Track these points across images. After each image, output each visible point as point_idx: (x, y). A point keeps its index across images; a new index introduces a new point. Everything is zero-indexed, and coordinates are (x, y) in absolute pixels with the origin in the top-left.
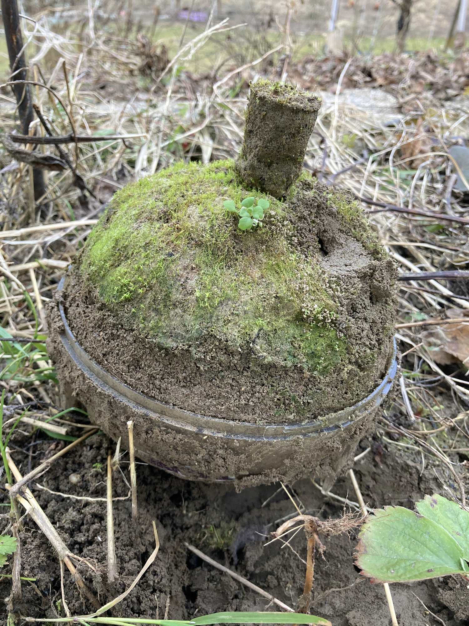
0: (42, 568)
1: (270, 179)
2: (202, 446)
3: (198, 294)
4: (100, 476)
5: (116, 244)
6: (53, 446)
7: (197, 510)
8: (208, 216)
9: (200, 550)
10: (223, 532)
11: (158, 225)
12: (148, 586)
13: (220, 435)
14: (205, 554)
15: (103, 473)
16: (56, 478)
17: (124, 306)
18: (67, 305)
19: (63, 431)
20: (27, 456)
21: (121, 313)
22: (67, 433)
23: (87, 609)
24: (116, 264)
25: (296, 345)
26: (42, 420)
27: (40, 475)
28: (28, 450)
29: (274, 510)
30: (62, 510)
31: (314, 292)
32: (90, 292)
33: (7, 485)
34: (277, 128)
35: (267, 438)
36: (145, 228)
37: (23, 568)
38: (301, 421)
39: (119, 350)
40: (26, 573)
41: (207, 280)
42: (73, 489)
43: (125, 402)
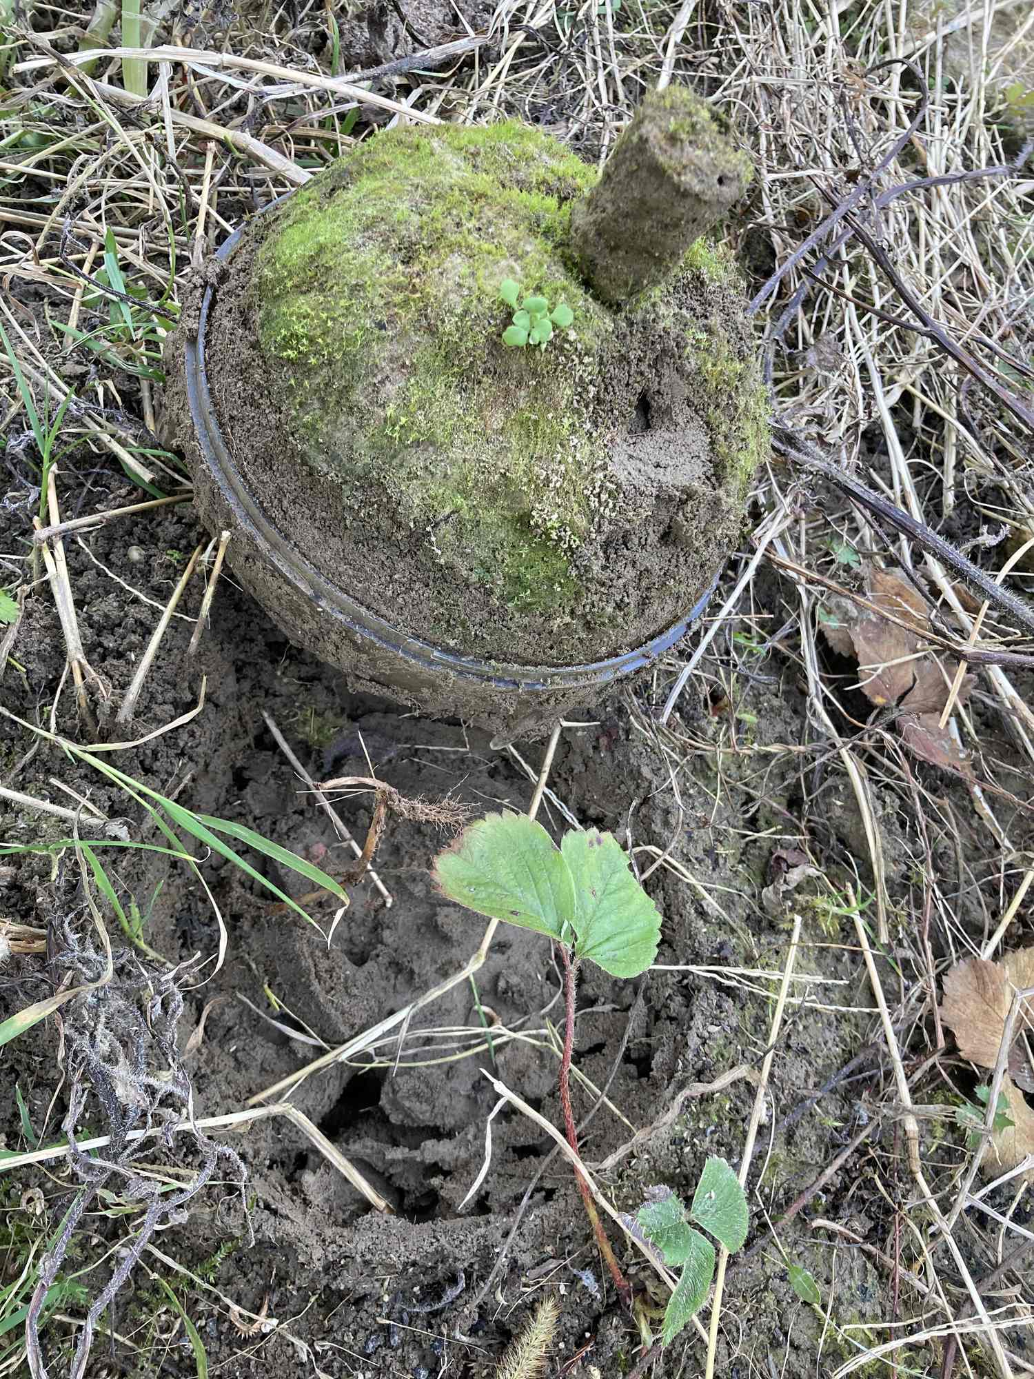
0: (43, 659)
1: (606, 269)
2: (312, 616)
3: (390, 411)
4: (174, 572)
5: (318, 254)
6: (123, 491)
7: (300, 679)
8: (469, 288)
9: (282, 731)
10: (323, 726)
11: (389, 262)
12: (176, 744)
13: (341, 617)
14: (286, 740)
15: (179, 567)
16: (110, 539)
17: (283, 366)
18: (219, 295)
19: (147, 476)
20: (82, 485)
21: (274, 375)
22: (152, 482)
23: (80, 736)
24: (304, 288)
25: (499, 557)
26: (123, 443)
27: (86, 529)
28: (86, 476)
29: (423, 729)
30: (100, 590)
31: (567, 492)
32: (250, 307)
33: (36, 518)
34: (643, 202)
35: (404, 652)
36: (369, 254)
37: (16, 647)
38: (462, 655)
39: (253, 426)
40: (18, 655)
41: (416, 395)
42: (127, 568)
43: (232, 503)
